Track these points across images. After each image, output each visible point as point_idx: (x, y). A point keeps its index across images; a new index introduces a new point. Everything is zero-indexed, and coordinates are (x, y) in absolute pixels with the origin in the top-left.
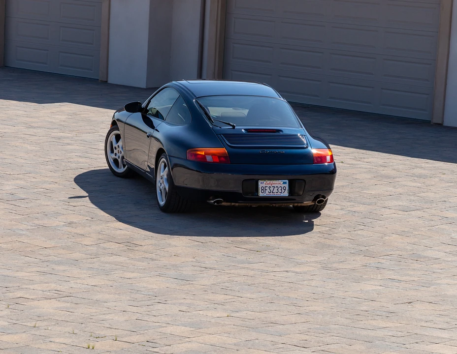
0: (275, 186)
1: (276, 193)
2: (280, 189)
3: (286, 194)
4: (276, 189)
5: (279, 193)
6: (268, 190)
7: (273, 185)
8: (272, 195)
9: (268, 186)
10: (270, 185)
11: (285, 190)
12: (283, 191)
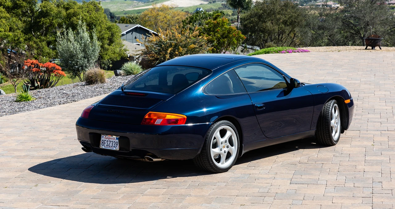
0: (111, 140)
1: (111, 147)
2: (114, 143)
3: (117, 148)
4: (111, 143)
5: (113, 147)
6: (106, 144)
7: (110, 140)
8: (108, 148)
9: (107, 140)
10: (108, 140)
11: (117, 145)
12: (116, 145)
